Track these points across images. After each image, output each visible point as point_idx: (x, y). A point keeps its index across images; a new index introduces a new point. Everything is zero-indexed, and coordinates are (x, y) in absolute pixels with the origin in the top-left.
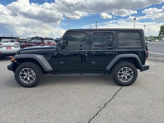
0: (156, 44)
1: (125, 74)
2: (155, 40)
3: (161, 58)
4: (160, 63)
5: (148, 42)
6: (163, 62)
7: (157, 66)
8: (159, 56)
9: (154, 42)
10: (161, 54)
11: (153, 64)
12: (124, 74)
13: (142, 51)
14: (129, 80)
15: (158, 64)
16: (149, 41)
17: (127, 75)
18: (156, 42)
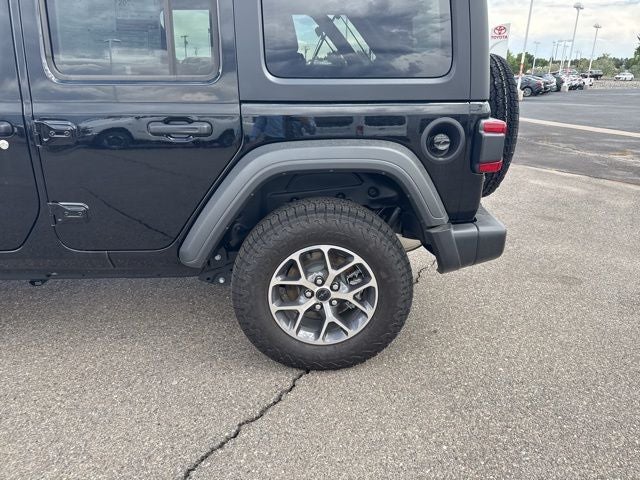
0: (617, 91)
1: (322, 291)
2: (619, 73)
3: (623, 153)
4: (615, 184)
5: (587, 81)
6: (630, 176)
7: (593, 202)
8: (617, 146)
9: (613, 83)
10: (630, 138)
11: (575, 190)
12: (316, 289)
13: (456, 117)
14: (352, 333)
15: (604, 187)
16: (591, 77)
17: (334, 295)
18: (618, 83)
